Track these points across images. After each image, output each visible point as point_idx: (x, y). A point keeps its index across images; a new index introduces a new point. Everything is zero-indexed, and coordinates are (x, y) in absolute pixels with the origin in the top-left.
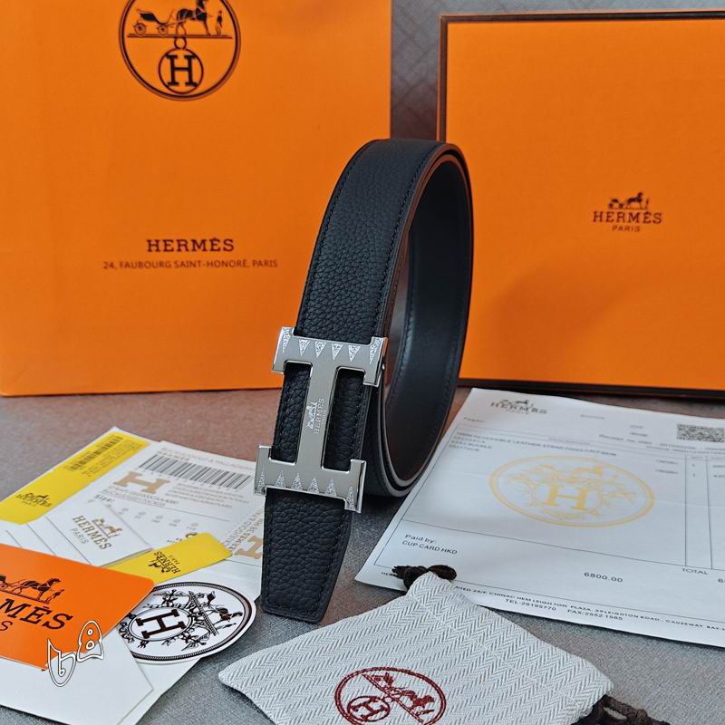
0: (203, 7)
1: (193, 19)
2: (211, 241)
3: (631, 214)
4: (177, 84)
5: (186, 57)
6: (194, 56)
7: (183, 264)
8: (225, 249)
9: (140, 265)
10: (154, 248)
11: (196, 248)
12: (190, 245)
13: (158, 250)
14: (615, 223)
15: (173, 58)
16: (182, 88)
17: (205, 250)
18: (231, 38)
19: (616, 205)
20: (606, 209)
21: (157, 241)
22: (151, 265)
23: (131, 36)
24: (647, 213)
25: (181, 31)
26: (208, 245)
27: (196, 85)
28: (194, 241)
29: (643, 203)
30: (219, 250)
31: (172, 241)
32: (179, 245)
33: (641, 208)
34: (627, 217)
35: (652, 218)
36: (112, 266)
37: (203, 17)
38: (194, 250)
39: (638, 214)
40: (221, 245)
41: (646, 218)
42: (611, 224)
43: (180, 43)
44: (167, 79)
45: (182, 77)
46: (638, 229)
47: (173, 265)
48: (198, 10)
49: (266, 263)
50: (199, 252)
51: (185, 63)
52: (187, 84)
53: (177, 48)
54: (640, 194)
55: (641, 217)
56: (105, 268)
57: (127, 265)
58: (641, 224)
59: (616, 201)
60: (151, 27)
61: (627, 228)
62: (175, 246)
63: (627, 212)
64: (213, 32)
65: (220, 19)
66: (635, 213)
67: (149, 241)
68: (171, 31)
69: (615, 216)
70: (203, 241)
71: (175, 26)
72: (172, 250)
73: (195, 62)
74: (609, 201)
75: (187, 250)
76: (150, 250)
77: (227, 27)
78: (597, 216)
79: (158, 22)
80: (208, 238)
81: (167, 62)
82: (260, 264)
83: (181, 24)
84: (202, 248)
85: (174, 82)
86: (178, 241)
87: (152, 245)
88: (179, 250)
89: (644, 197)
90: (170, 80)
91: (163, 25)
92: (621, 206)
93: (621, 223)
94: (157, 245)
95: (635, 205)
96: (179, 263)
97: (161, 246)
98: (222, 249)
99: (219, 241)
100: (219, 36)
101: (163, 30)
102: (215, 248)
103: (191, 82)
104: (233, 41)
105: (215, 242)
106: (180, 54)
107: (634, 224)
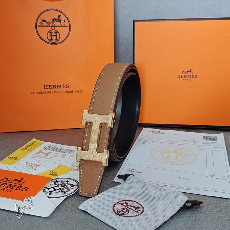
0: (60, 18)
1: (57, 21)
2: (63, 85)
3: (188, 75)
4: (52, 40)
5: (55, 32)
6: (57, 32)
7: (54, 92)
8: (67, 88)
9: (42, 93)
10: (46, 88)
11: (58, 87)
12: (57, 87)
13: (47, 88)
14: (184, 78)
15: (51, 33)
16: (54, 41)
17: (61, 88)
18: (68, 27)
19: (184, 73)
20: (181, 74)
21: (47, 86)
22: (45, 93)
23: (39, 26)
24: (193, 75)
25: (53, 25)
26: (62, 86)
27: (58, 40)
28: (58, 85)
29: (192, 72)
30: (65, 88)
31: (51, 85)
32: (53, 87)
33: (191, 74)
34: (187, 76)
35: (194, 77)
36: (33, 93)
37: (60, 21)
38: (58, 88)
39: (190, 75)
40: (66, 86)
41: (192, 76)
42: (183, 78)
43: (53, 28)
44: (50, 38)
45: (54, 38)
46: (190, 80)
47: (52, 93)
48: (58, 19)
49: (79, 91)
50: (59, 88)
51: (55, 34)
52: (55, 40)
53: (52, 30)
54: (191, 70)
55: (191, 76)
56: (32, 94)
57: (38, 93)
58: (191, 78)
59: (184, 72)
60: (45, 24)
61: (187, 80)
62: (52, 87)
63: (187, 75)
64: (63, 25)
65: (65, 21)
66: (189, 75)
67: (45, 86)
68: (51, 25)
69: (184, 76)
70: (60, 85)
71: (52, 23)
72: (51, 88)
73: (58, 34)
74: (182, 72)
75: (56, 88)
76: (45, 88)
77: (67, 24)
78: (179, 76)
79: (47, 22)
80: (62, 84)
81: (49, 34)
82: (77, 92)
83: (53, 23)
84: (60, 87)
85: (51, 40)
86: (53, 85)
87: (45, 87)
88: (53, 88)
89: (192, 71)
90: (50, 39)
91: (48, 23)
92: (185, 73)
93: (185, 78)
94: (47, 87)
95: (189, 73)
96: (53, 92)
97: (48, 87)
98: (66, 88)
99: (65, 85)
100: (64, 26)
101: (48, 24)
102: (64, 87)
103: (56, 39)
104: (69, 27)
105: (64, 86)
106: (53, 31)
107: (189, 78)
